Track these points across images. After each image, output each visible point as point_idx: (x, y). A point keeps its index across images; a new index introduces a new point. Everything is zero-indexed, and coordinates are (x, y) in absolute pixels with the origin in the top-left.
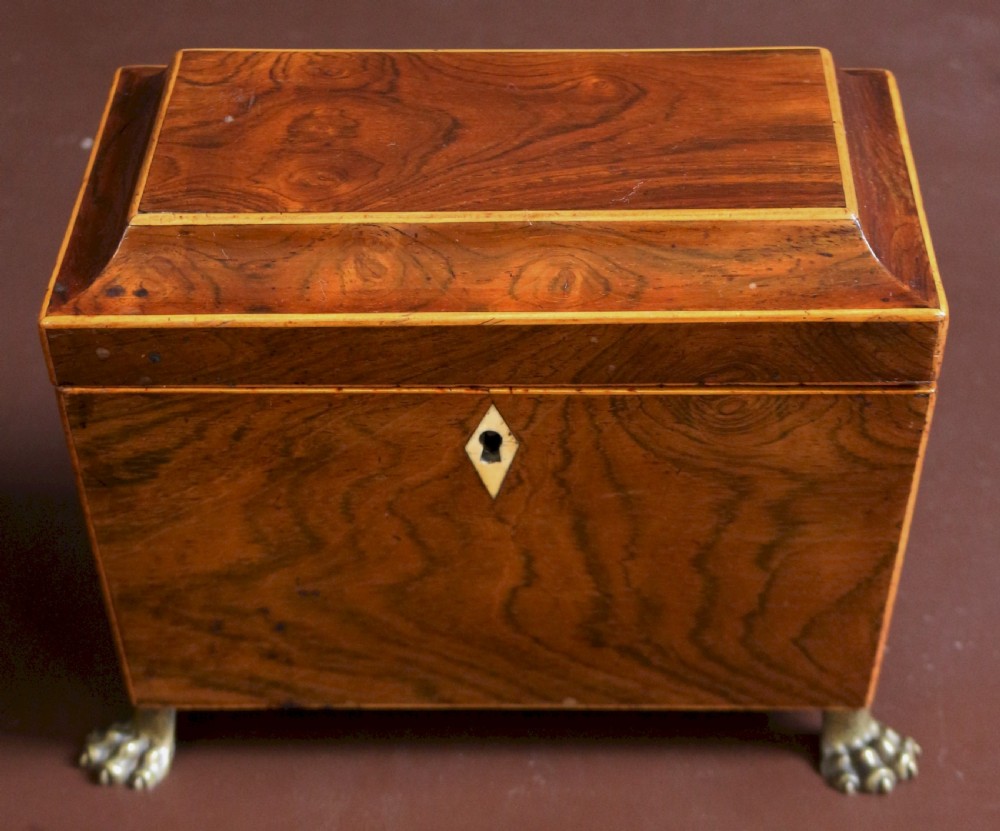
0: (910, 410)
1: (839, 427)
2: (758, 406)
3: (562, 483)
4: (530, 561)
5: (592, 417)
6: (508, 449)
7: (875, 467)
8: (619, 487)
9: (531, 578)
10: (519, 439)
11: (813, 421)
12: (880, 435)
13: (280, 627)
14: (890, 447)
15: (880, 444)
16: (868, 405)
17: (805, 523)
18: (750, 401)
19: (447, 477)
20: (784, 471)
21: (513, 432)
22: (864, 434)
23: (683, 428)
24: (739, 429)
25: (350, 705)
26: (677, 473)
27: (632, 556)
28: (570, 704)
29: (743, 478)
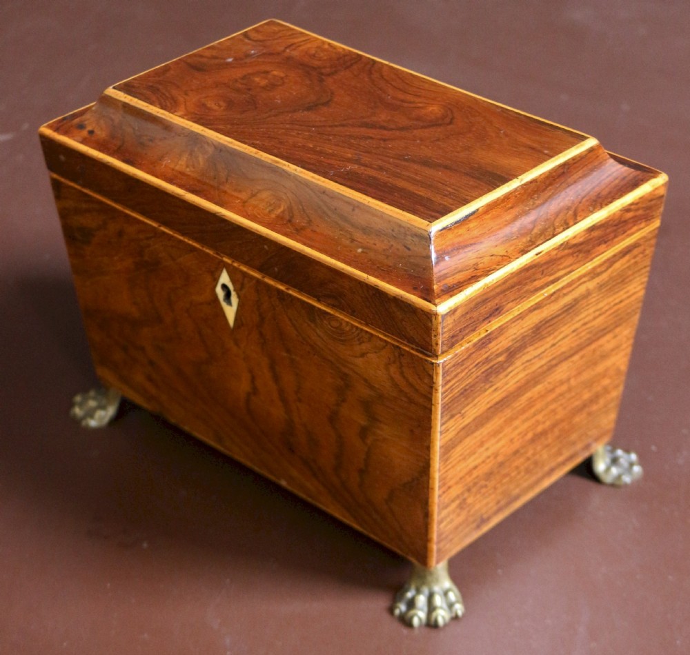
0: (424, 369)
1: (389, 364)
2: (347, 329)
3: (261, 334)
4: (253, 379)
5: (270, 297)
6: (234, 299)
7: (411, 401)
8: (288, 351)
9: (255, 391)
10: (239, 297)
11: (376, 352)
12: (411, 379)
13: (151, 363)
14: (417, 390)
15: (411, 385)
16: (403, 355)
17: (380, 422)
18: (344, 324)
19: (210, 304)
20: (366, 380)
21: (235, 290)
22: (402, 373)
23: (313, 325)
24: (340, 340)
25: (187, 428)
26: (314, 355)
27: (300, 400)
28: (283, 483)
29: (346, 375)
